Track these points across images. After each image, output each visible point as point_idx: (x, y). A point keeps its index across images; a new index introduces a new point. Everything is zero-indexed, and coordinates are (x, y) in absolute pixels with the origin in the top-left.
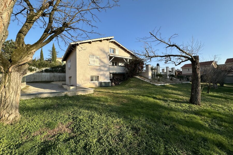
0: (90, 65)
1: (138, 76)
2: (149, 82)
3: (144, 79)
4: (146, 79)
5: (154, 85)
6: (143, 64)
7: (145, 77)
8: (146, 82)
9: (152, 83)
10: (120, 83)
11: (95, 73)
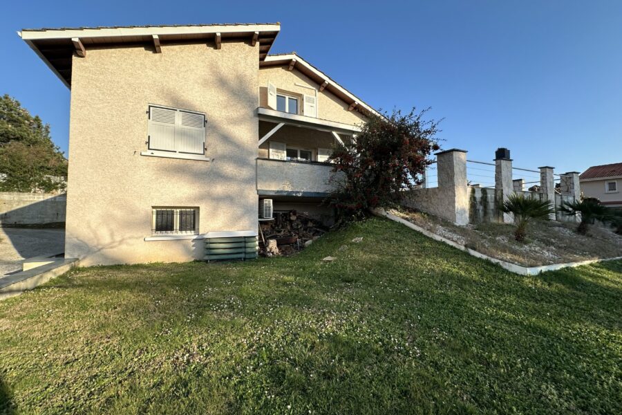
0: (149, 153)
1: (395, 209)
2: (463, 248)
3: (430, 230)
4: (439, 227)
5: (496, 266)
6: (426, 149)
7: (434, 218)
8: (444, 243)
9: (485, 257)
10: (309, 242)
11: (178, 193)
